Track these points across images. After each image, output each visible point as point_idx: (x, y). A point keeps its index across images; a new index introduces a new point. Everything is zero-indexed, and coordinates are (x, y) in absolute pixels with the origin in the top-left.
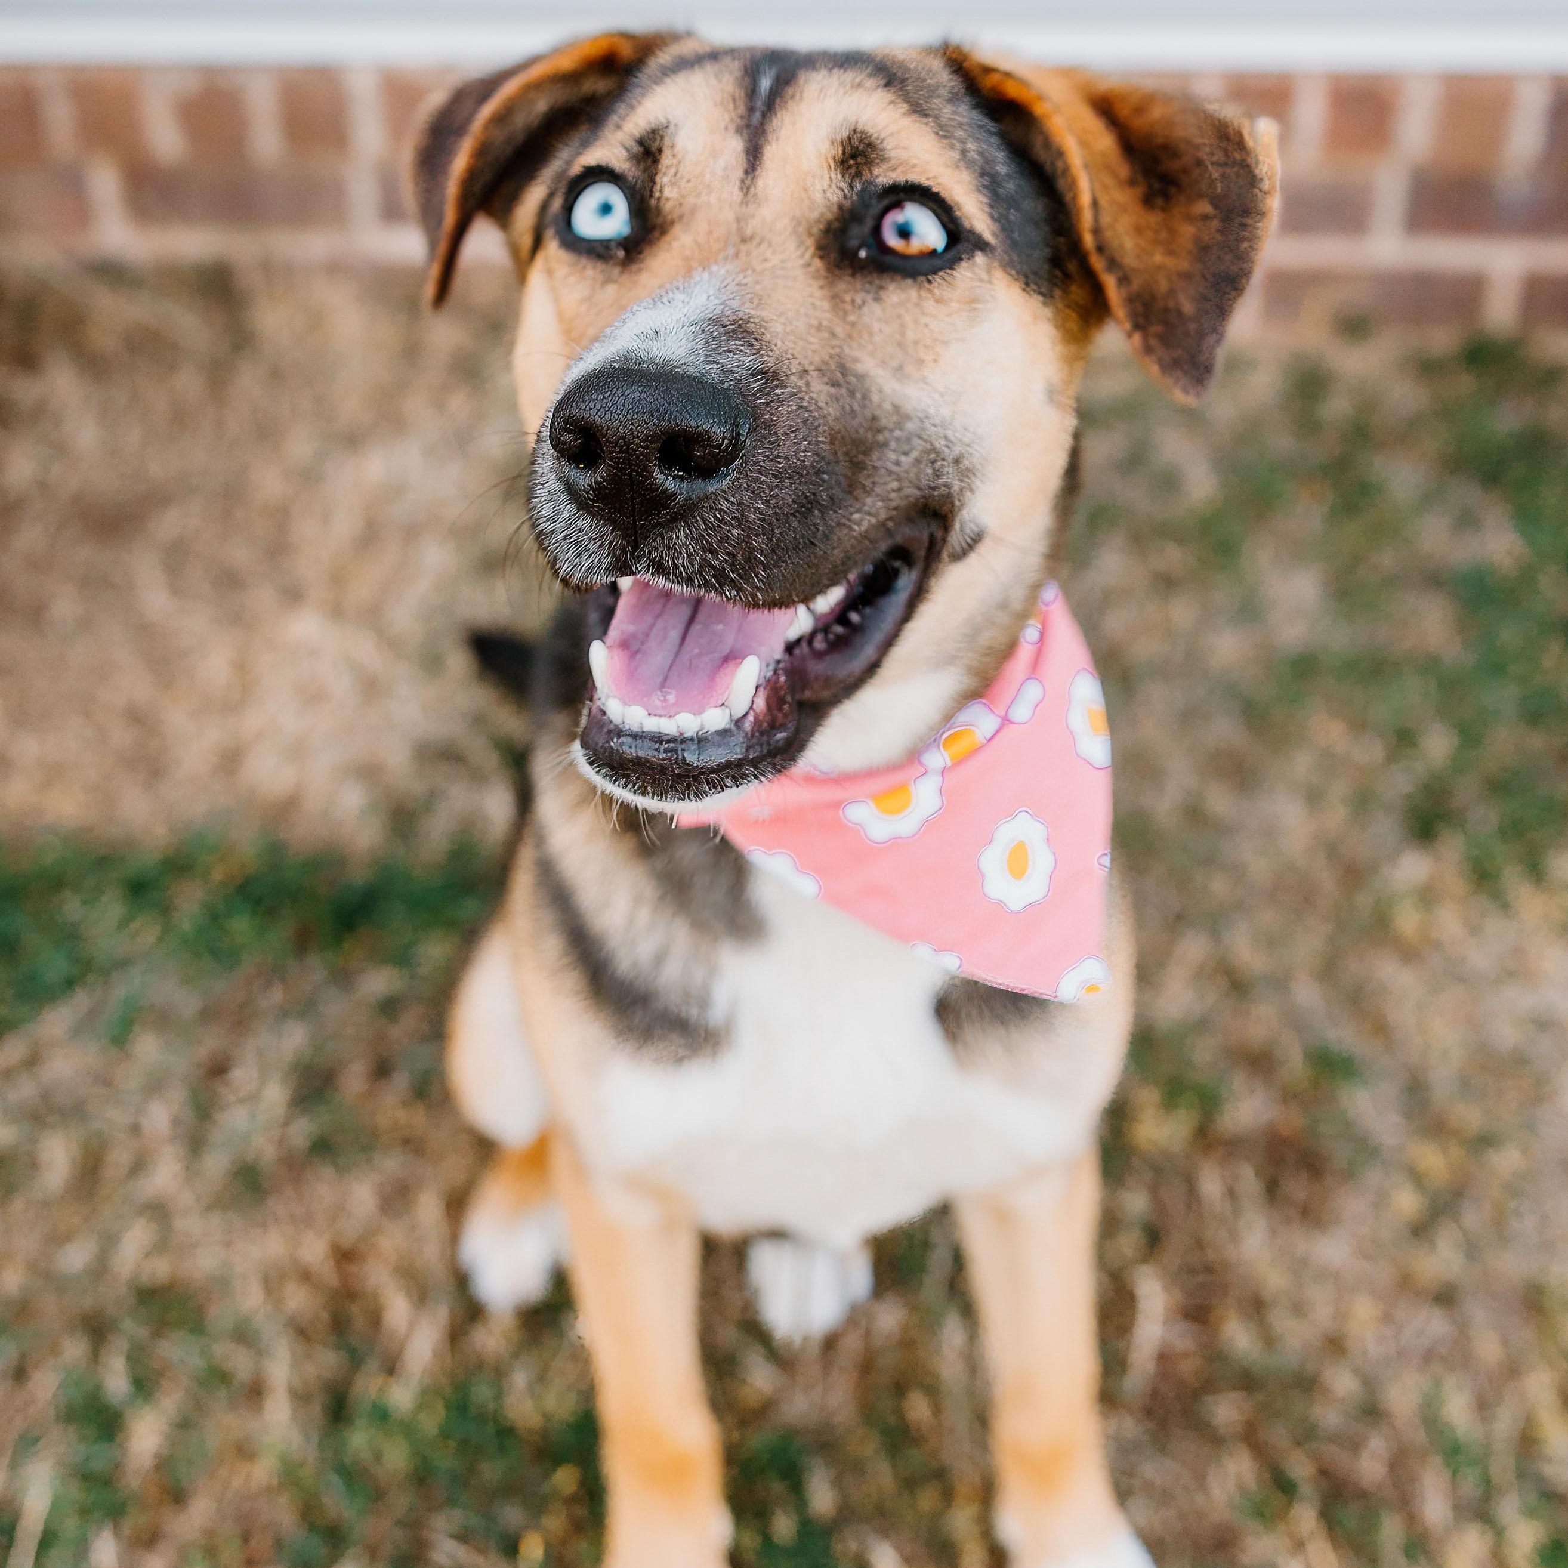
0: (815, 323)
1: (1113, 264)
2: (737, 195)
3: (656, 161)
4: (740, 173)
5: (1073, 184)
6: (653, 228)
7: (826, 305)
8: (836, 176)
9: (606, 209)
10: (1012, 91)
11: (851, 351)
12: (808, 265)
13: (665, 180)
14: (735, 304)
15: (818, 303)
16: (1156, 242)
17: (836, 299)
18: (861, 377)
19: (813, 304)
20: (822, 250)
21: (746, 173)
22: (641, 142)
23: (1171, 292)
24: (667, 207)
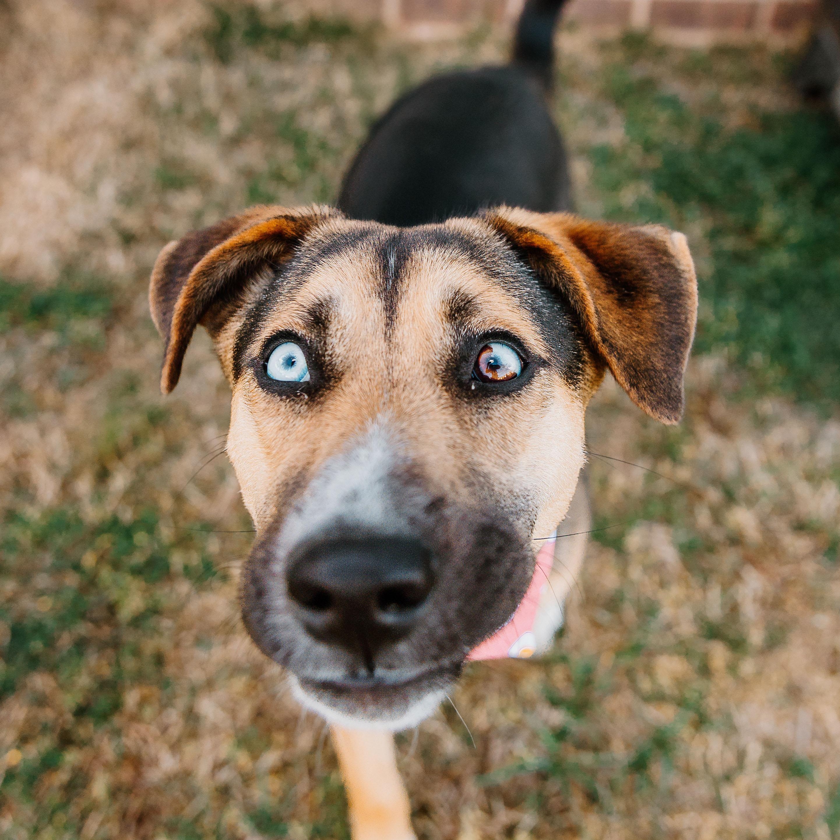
0: (451, 442)
1: (612, 347)
2: (383, 345)
3: (326, 328)
4: (382, 325)
5: (582, 300)
6: (329, 378)
7: (455, 427)
8: (448, 326)
9: (290, 362)
10: (537, 241)
11: (477, 458)
12: (440, 397)
13: (335, 341)
14: (401, 453)
15: (452, 427)
16: (631, 328)
17: (461, 421)
18: (486, 476)
19: (448, 428)
20: (446, 384)
21: (387, 325)
22: (312, 312)
23: (647, 358)
24: (337, 361)
